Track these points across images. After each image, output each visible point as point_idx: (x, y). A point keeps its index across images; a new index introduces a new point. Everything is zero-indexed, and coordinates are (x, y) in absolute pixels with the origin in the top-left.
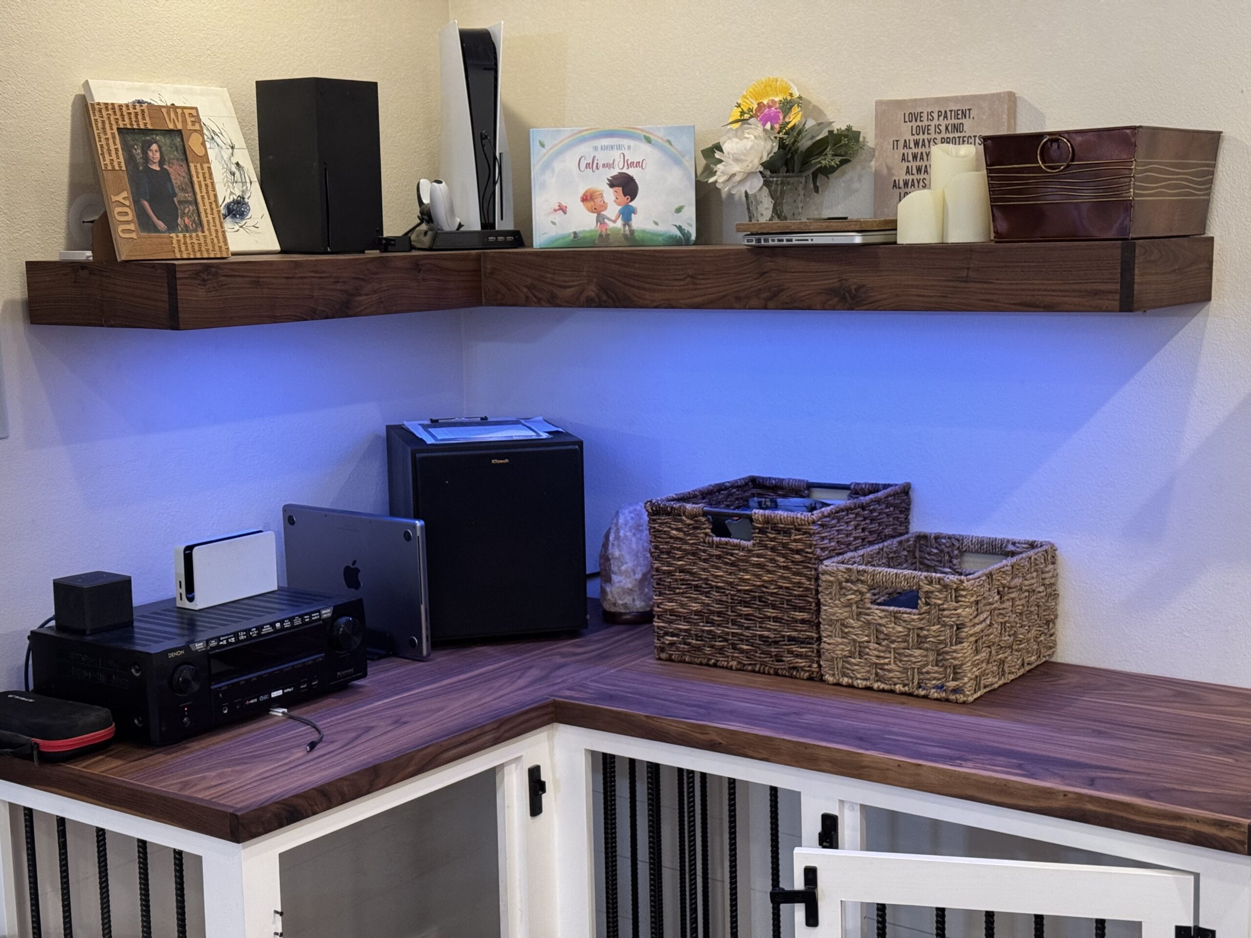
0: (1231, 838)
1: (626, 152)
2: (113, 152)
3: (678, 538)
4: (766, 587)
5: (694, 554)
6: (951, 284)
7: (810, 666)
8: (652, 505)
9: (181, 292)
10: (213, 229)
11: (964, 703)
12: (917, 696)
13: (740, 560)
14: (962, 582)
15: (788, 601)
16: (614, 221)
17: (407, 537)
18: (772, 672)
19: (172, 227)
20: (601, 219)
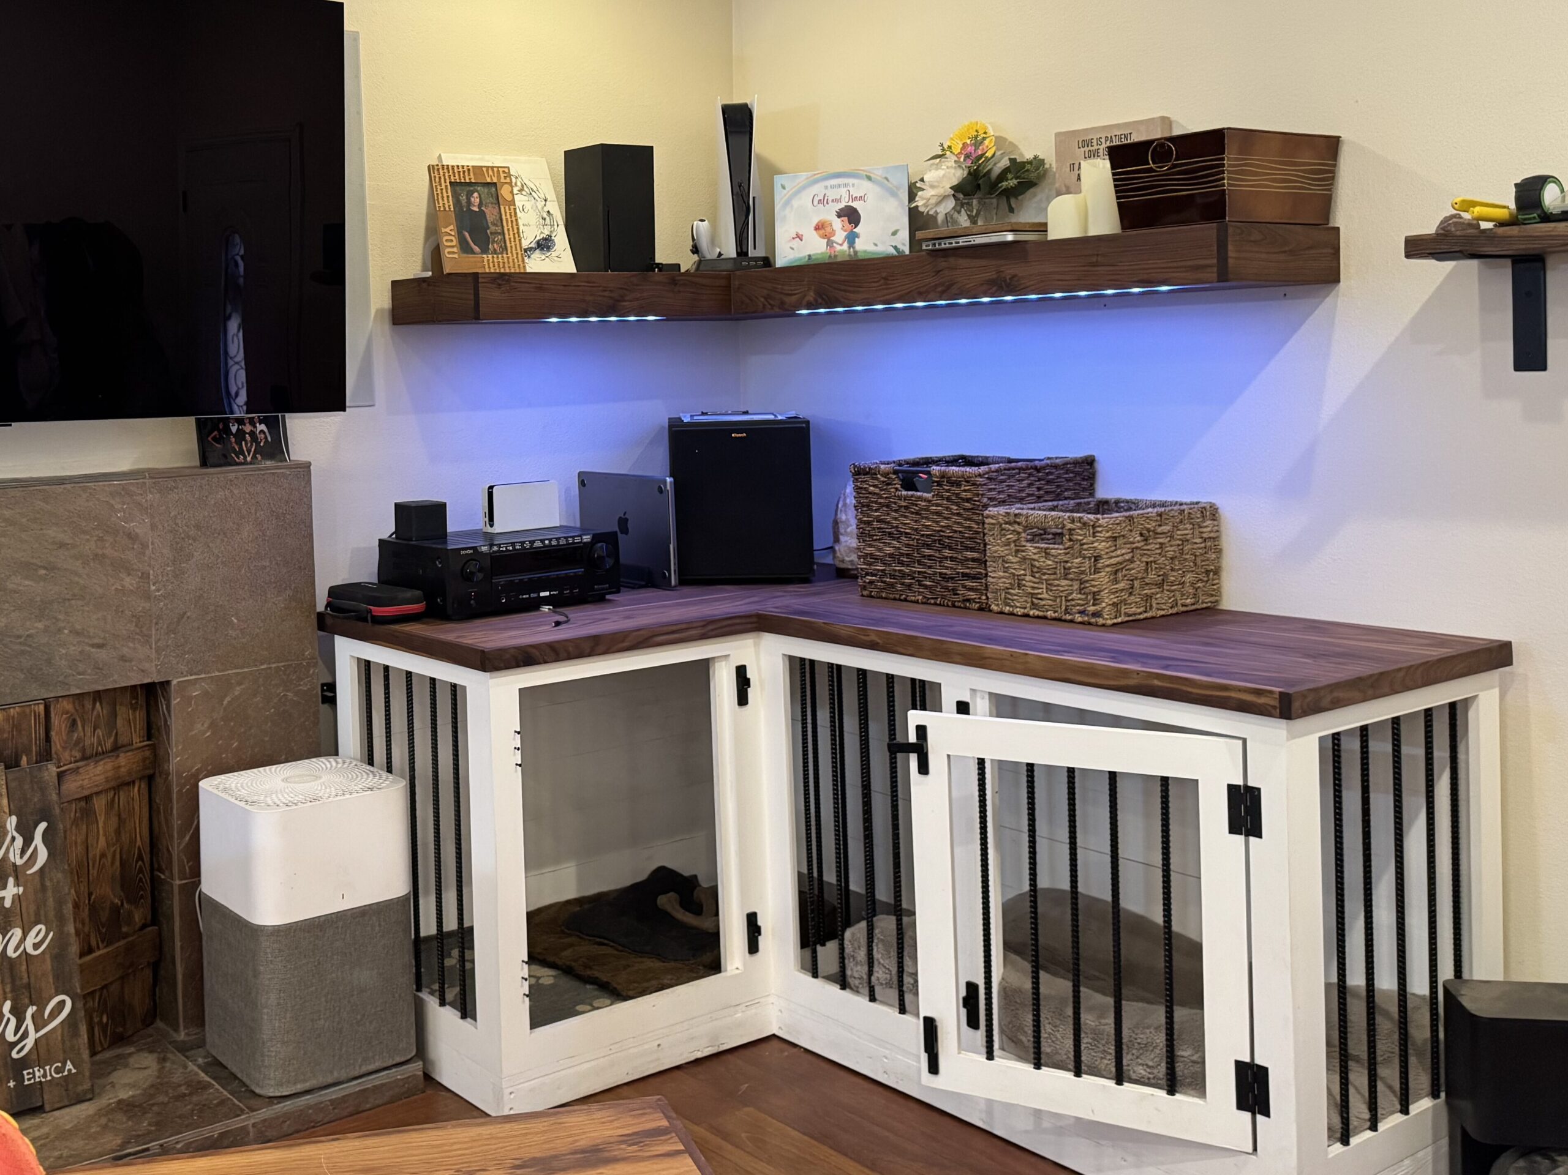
0: (1269, 705)
1: (851, 189)
2: (445, 199)
3: (875, 493)
4: (943, 532)
5: (887, 506)
6: (1086, 268)
7: (980, 598)
8: (855, 466)
9: (482, 294)
10: (514, 252)
11: (1103, 625)
12: (1065, 621)
13: (922, 509)
14: (1098, 519)
15: (961, 542)
16: (841, 245)
17: (661, 491)
18: (950, 604)
19: (485, 251)
20: (830, 244)
